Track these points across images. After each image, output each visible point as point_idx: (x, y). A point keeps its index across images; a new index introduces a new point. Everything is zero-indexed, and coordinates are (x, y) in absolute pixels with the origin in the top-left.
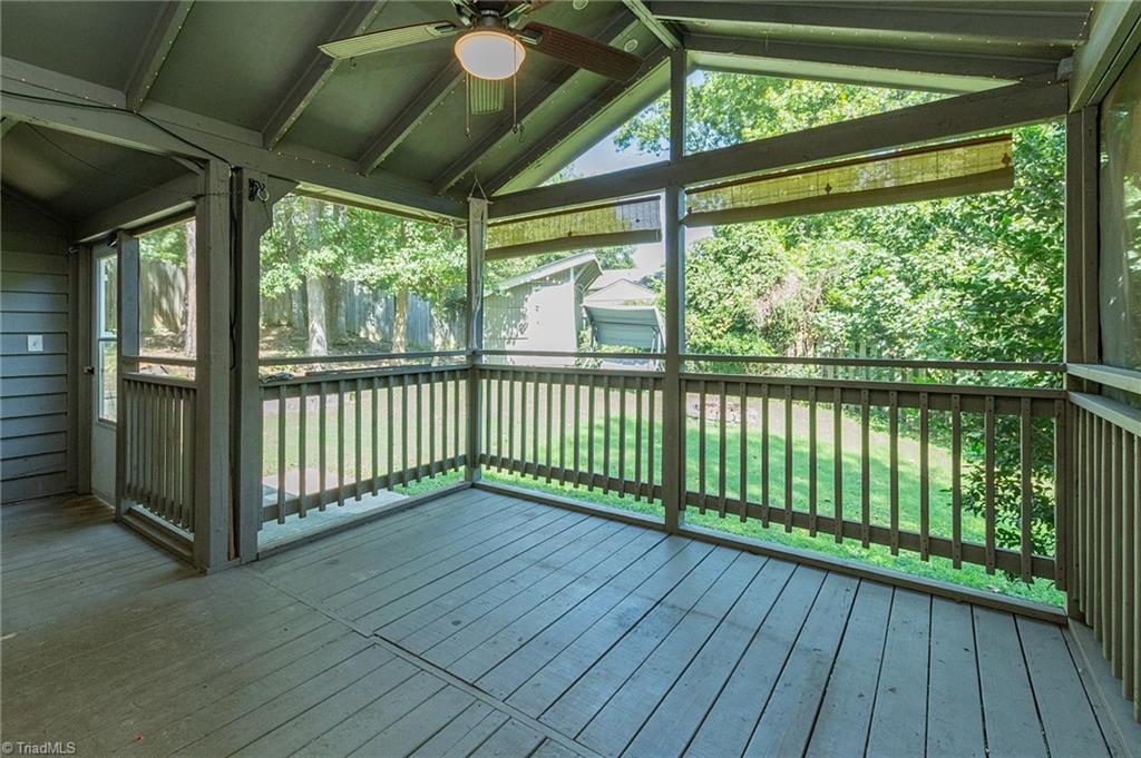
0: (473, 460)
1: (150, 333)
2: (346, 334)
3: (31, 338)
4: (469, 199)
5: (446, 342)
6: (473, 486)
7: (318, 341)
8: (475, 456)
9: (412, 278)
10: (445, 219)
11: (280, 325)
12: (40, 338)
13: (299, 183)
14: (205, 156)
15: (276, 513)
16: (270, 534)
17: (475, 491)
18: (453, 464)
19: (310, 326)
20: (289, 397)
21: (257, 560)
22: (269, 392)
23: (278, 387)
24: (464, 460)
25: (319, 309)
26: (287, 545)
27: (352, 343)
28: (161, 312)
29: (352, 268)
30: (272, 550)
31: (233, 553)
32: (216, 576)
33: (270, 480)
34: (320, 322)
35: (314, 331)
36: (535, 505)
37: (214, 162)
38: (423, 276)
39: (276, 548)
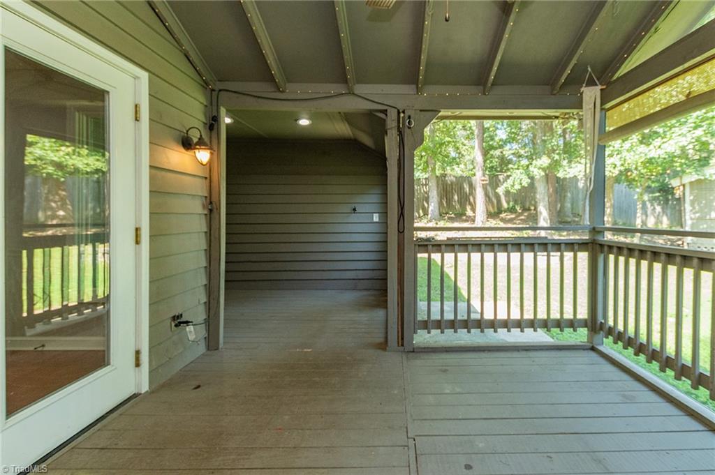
0: (595, 325)
1: (465, 215)
2: (570, 215)
3: (375, 215)
4: (582, 90)
5: (658, 221)
6: (593, 349)
7: (544, 219)
8: (596, 323)
9: (613, 171)
10: (566, 114)
11: (529, 210)
12: (377, 215)
13: (440, 111)
14: (385, 108)
15: (426, 325)
16: (422, 338)
17: (593, 354)
18: (572, 324)
19: (539, 210)
20: (433, 253)
21: (413, 352)
22: (421, 248)
23: (427, 245)
24: (584, 323)
25: (544, 199)
26: (432, 348)
27: (574, 221)
28: (470, 204)
29: (566, 168)
30: (422, 348)
31: (400, 344)
32: (390, 353)
33: (422, 305)
34: (545, 206)
35: (541, 213)
36: (646, 389)
37: (389, 110)
38: (622, 168)
39: (425, 348)
